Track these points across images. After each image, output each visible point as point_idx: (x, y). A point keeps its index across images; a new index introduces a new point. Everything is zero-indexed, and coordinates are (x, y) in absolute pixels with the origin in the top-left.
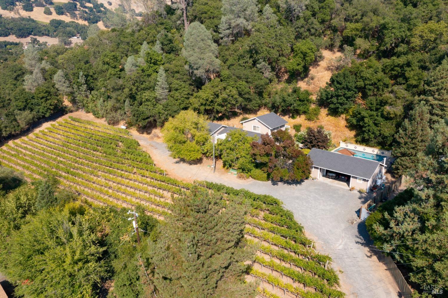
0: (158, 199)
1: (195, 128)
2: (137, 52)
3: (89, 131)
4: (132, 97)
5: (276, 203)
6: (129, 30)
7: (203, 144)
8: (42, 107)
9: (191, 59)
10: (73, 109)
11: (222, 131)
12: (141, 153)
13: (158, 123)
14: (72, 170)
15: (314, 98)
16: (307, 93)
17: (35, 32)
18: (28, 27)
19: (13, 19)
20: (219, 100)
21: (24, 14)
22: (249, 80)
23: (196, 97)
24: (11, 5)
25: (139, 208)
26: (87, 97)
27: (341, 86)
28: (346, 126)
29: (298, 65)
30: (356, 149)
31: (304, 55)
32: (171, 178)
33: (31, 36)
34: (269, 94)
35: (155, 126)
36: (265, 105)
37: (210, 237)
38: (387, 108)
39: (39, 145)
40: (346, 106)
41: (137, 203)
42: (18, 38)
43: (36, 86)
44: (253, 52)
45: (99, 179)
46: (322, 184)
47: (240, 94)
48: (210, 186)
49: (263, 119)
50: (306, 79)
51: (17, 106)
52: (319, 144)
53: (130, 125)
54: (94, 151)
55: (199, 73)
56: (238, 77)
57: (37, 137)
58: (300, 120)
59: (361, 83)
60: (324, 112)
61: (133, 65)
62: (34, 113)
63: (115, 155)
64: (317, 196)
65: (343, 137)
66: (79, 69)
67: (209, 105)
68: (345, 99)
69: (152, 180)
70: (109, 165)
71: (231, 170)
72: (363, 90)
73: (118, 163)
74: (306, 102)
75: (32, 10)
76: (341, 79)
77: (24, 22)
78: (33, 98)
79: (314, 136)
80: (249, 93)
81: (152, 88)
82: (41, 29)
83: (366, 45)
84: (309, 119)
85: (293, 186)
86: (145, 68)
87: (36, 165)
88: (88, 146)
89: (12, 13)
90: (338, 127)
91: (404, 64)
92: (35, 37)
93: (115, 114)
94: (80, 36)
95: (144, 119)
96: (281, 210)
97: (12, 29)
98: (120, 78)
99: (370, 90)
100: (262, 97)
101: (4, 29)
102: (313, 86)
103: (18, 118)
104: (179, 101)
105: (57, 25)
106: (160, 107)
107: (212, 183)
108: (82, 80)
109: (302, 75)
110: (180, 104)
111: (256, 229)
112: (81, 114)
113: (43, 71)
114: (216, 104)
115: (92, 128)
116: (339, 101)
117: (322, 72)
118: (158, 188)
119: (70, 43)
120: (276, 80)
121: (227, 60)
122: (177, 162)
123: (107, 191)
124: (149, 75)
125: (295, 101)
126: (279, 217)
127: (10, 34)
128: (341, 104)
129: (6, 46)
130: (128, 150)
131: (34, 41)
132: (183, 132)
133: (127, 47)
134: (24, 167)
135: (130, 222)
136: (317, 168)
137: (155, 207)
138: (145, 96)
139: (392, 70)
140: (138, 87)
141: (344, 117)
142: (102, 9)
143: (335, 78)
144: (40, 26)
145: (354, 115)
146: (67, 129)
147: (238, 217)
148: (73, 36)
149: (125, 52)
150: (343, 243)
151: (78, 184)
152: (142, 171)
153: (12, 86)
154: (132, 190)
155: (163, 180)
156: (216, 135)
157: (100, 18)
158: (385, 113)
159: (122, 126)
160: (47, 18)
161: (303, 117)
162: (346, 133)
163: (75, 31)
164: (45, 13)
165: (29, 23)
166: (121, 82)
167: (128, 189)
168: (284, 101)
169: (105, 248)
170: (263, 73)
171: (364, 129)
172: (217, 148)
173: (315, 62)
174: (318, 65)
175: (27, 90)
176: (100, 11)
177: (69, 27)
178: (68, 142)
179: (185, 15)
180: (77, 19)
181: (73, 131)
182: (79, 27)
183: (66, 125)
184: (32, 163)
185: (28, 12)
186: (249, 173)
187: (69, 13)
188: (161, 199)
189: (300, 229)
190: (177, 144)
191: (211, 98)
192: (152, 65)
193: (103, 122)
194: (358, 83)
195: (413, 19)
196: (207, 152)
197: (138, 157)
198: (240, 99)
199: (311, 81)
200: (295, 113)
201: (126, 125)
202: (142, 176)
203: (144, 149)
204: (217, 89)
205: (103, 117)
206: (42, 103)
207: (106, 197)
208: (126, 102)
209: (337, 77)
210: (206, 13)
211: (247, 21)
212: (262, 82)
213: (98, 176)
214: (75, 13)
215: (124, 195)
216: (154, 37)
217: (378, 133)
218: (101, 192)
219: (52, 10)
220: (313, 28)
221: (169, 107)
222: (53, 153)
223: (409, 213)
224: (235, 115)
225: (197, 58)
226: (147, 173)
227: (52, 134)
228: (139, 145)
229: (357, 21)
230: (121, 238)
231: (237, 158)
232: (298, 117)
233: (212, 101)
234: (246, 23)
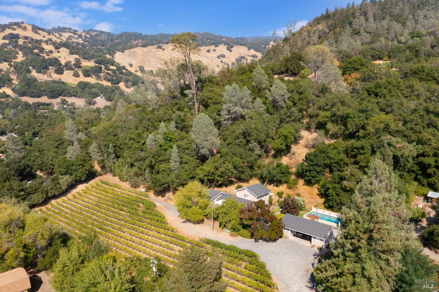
0: (170, 251)
1: (199, 196)
2: (156, 128)
3: (116, 193)
4: (152, 167)
5: (255, 256)
6: (150, 109)
7: (205, 208)
8: (79, 172)
9: (198, 141)
10: (102, 173)
11: (220, 197)
12: (157, 214)
13: (171, 189)
14: (104, 226)
15: (294, 170)
16: (287, 167)
17: (64, 93)
18: (59, 89)
19: (46, 83)
20: (219, 172)
21: (56, 77)
22: (242, 156)
23: (201, 170)
24: (44, 69)
25: (158, 258)
26: (114, 163)
27: (313, 163)
28: (318, 194)
29: (281, 144)
30: (324, 214)
31: (285, 138)
32: (180, 235)
33: (60, 97)
34: (259, 167)
35: (169, 191)
36: (256, 176)
37: (199, 276)
38: (345, 183)
39: (77, 204)
40: (317, 179)
41: (154, 254)
42: (49, 99)
43: (75, 155)
44: (245, 135)
45: (125, 234)
46: (292, 242)
47: (235, 168)
48: (208, 242)
49: (252, 189)
50: (289, 155)
51: (60, 172)
52: (292, 210)
53: (148, 189)
54: (120, 210)
55: (204, 151)
56: (234, 154)
57: (74, 197)
58: (283, 188)
59: (328, 162)
60: (301, 182)
61: (153, 140)
62: (73, 177)
63: (137, 215)
64: (286, 251)
65: (315, 203)
66: (110, 142)
67: (211, 176)
68: (315, 173)
69: (166, 236)
70: (133, 223)
71: (225, 229)
72: (329, 166)
73: (139, 221)
74: (287, 174)
75: (62, 73)
76: (312, 158)
77: (55, 85)
78: (73, 165)
79: (288, 204)
80: (242, 167)
81: (168, 161)
82: (70, 91)
83: (334, 129)
84: (289, 188)
85: (270, 243)
86: (163, 144)
87: (76, 222)
88: (116, 207)
89: (45, 76)
90: (312, 195)
91: (359, 148)
92: (64, 98)
93: (137, 179)
94: (103, 96)
95: (160, 186)
96: (257, 262)
97: (45, 91)
98: (142, 150)
99: (334, 167)
100: (253, 169)
101: (38, 91)
102: (294, 160)
103: (61, 181)
104: (188, 172)
105: (83, 87)
106: (173, 176)
107: (210, 240)
108: (111, 150)
109: (285, 152)
110: (189, 175)
111: (239, 275)
112: (108, 177)
113: (80, 141)
114: (217, 175)
115: (118, 190)
116: (311, 175)
117: (301, 149)
118: (170, 243)
119: (95, 103)
120: (265, 155)
121: (227, 138)
122: (184, 222)
123: (132, 245)
124: (166, 150)
125: (278, 173)
126: (255, 266)
127: (42, 95)
128: (313, 177)
129: (39, 106)
130: (148, 211)
131: (64, 102)
132: (190, 199)
133: (148, 122)
134: (66, 223)
135: (151, 268)
136: (288, 230)
137: (167, 257)
138: (162, 167)
139: (352, 151)
140: (156, 159)
141: (317, 187)
142: (124, 71)
143: (308, 157)
144: (69, 88)
145: (323, 186)
146: (98, 191)
147: (216, 265)
148: (98, 96)
149: (146, 127)
150: (298, 286)
151: (109, 238)
152: (158, 229)
153: (54, 154)
154: (150, 244)
155: (174, 236)
156: (215, 200)
157: (121, 79)
158: (343, 186)
159: (142, 189)
160: (75, 80)
161: (285, 185)
162: (317, 199)
163: (100, 92)
164: (74, 75)
165: (59, 85)
166: (143, 154)
167: (148, 243)
168: (270, 173)
169: (134, 285)
170: (254, 151)
171: (329, 198)
172: (215, 212)
173: (296, 141)
174: (299, 143)
175: (68, 158)
176: (122, 73)
177: (94, 88)
178: (99, 203)
179: (195, 98)
180: (101, 80)
181: (103, 193)
182: (103, 88)
183: (98, 187)
184: (72, 221)
185: (59, 75)
186: (238, 232)
187: (94, 75)
188: (172, 251)
189: (269, 276)
190: (185, 208)
191: (212, 170)
192: (168, 142)
193: (126, 185)
194: (326, 162)
195: (369, 111)
196: (208, 214)
197: (155, 217)
198: (235, 172)
199: (293, 156)
200: (279, 183)
201: (145, 188)
202: (158, 233)
203: (160, 210)
204: (217, 164)
205: (127, 181)
206: (79, 169)
207: (131, 249)
208: (146, 171)
209: (309, 156)
210: (211, 99)
211: (243, 108)
212: (252, 159)
213: (124, 232)
214: (99, 75)
215: (144, 248)
216: (170, 116)
217: (338, 201)
218: (127, 245)
219: (80, 73)
220: (293, 116)
221: (180, 177)
222: (89, 212)
223: (331, 264)
224: (231, 183)
225: (202, 140)
226: (162, 230)
227: (87, 195)
228: (156, 207)
229: (328, 110)
230: (144, 279)
231: (230, 220)
232: (281, 186)
233: (213, 173)
234: (242, 110)
